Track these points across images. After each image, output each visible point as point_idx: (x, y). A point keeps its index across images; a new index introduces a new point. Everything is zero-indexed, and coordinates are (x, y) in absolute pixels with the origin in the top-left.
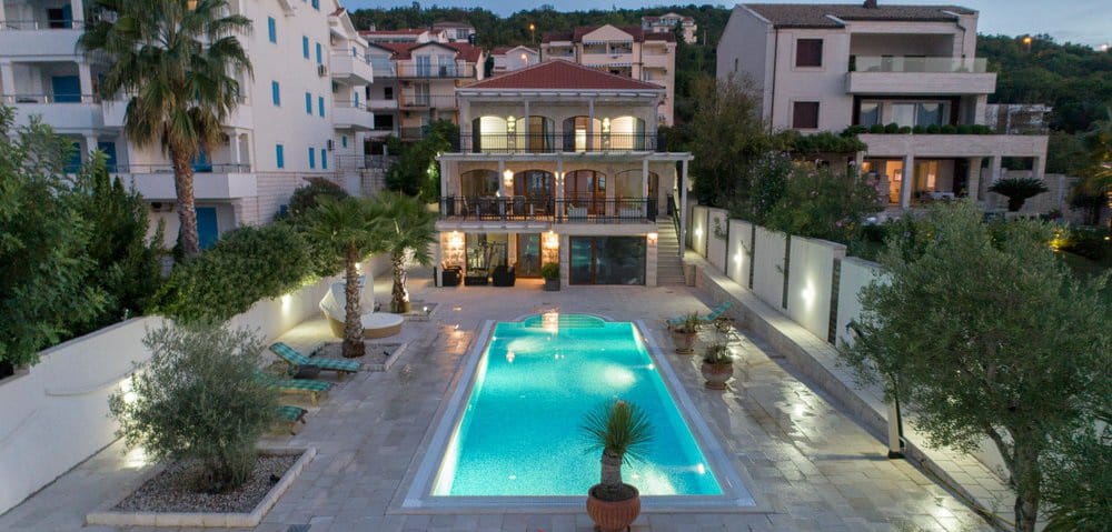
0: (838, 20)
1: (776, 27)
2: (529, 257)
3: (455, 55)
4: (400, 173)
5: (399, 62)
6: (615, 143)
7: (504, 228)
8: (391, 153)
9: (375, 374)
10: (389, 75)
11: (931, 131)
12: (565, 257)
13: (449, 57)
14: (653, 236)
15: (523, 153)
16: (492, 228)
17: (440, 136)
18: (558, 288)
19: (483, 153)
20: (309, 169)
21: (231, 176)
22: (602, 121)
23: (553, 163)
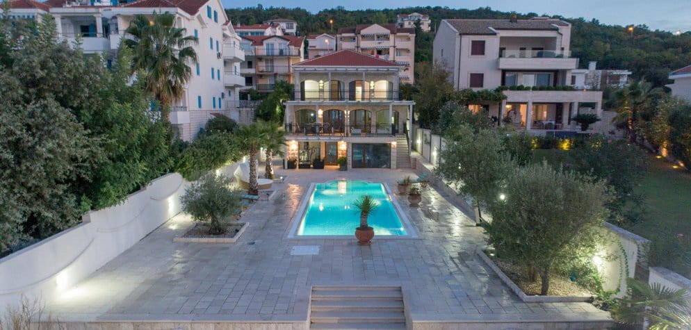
0: (493, 30)
1: (460, 34)
2: (331, 155)
3: (288, 43)
4: (263, 111)
5: (256, 47)
6: (377, 95)
7: (319, 139)
8: (253, 99)
9: (264, 202)
10: (250, 55)
11: (541, 89)
12: (350, 154)
13: (285, 44)
14: (394, 144)
15: (328, 101)
16: (312, 139)
17: (281, 90)
18: (346, 170)
19: (307, 101)
20: (213, 109)
21: (179, 113)
22: (370, 83)
23: (344, 106)
